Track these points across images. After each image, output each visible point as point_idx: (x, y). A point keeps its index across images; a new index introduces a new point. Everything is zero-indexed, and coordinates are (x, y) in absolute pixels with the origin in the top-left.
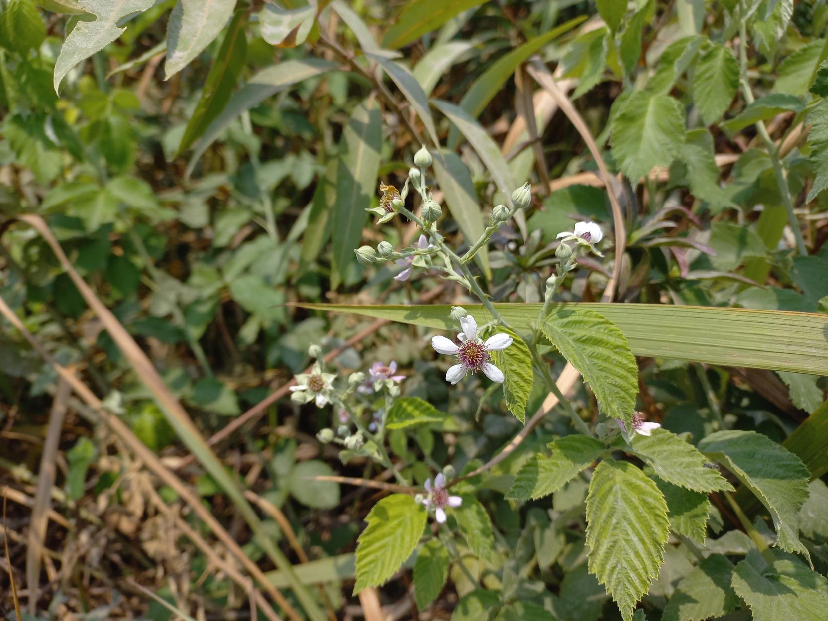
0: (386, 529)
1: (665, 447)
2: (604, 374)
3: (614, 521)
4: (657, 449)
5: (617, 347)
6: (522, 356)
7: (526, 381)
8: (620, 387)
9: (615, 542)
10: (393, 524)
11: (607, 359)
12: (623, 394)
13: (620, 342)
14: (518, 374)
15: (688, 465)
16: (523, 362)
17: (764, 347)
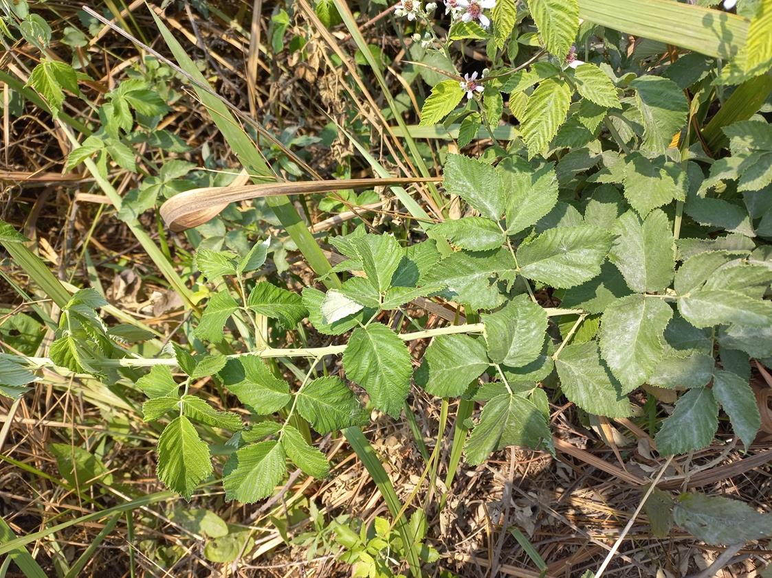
0: (441, 98)
1: (594, 78)
2: (558, 28)
3: (544, 111)
4: (588, 77)
5: (571, 13)
6: (511, 11)
7: (509, 26)
8: (565, 37)
9: (540, 121)
10: (445, 96)
11: (563, 19)
12: (565, 42)
13: (574, 10)
14: (506, 22)
15: (603, 90)
16: (511, 15)
17: (659, 25)
